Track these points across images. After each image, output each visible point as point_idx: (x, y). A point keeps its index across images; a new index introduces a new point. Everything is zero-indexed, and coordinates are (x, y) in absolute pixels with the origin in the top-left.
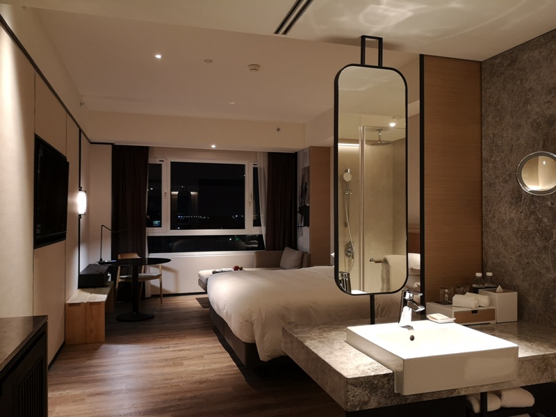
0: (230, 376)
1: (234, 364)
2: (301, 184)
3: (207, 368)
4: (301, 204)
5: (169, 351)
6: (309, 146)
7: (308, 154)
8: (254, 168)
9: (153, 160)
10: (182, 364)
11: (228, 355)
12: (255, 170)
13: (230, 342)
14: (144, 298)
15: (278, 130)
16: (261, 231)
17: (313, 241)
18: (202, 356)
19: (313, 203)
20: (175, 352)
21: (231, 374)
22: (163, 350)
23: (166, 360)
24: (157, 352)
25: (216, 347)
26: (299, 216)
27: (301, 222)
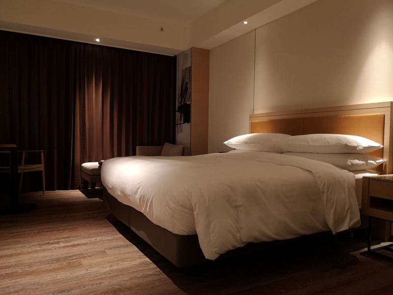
0: (150, 279)
1: (147, 259)
2: (180, 85)
3: (115, 267)
4: (180, 103)
5: (60, 248)
6: (191, 47)
7: (189, 55)
10: (80, 265)
11: (135, 248)
13: (142, 234)
15: (162, 29)
18: (104, 252)
19: (195, 100)
20: (68, 249)
21: (151, 275)
22: (51, 246)
23: (58, 260)
24: (44, 250)
25: (118, 239)
26: (178, 114)
27: (181, 120)
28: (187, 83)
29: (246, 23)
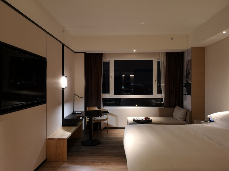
2: (186, 70)
4: (186, 81)
6: (191, 47)
7: (190, 52)
8: (158, 62)
9: (105, 60)
12: (159, 63)
14: (100, 129)
15: (172, 39)
16: (162, 96)
17: (193, 104)
19: (193, 81)
26: (184, 88)
27: (186, 92)
28: (189, 69)
29: (224, 32)
